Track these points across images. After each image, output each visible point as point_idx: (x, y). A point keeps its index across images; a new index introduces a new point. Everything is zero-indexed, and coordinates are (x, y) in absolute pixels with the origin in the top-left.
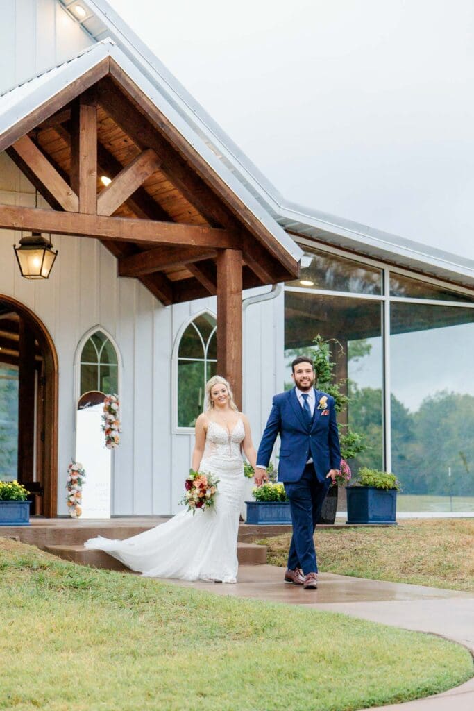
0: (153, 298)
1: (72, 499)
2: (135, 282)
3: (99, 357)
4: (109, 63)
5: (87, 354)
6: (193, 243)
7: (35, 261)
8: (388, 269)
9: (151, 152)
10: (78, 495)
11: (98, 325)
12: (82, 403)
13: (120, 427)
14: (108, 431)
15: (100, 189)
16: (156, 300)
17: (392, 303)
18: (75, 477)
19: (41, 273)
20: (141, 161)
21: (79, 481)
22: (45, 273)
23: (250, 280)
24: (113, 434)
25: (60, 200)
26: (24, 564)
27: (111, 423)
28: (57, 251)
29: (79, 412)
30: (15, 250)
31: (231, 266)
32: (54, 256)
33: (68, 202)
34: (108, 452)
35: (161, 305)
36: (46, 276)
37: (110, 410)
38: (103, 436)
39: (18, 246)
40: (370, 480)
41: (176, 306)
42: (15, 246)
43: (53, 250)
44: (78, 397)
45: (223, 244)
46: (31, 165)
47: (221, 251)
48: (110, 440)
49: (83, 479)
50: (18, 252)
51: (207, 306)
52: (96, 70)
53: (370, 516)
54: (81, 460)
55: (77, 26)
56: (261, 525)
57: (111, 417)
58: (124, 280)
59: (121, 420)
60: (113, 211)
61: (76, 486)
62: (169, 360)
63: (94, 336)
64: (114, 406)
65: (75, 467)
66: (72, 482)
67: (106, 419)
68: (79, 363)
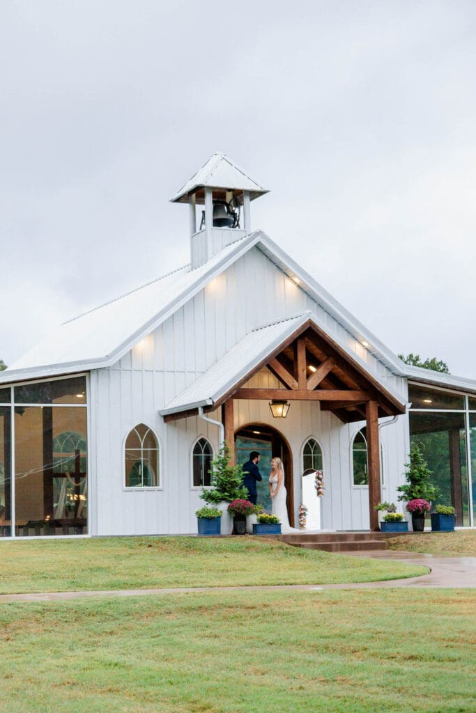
0: (339, 420)
1: (301, 523)
2: (329, 413)
3: (312, 451)
4: (310, 322)
5: (307, 450)
6: (353, 399)
7: (279, 410)
8: (467, 396)
9: (331, 358)
10: (304, 520)
11: (311, 435)
12: (306, 474)
13: (324, 486)
14: (318, 489)
15: (309, 374)
16: (341, 421)
17: (470, 414)
18: (302, 512)
19: (282, 415)
20: (326, 363)
21: (304, 514)
22: (284, 415)
23: (382, 414)
24: (321, 490)
25: (290, 385)
26: (280, 548)
27: (319, 485)
28: (290, 404)
29: (303, 478)
31: (372, 408)
32: (289, 406)
33: (293, 386)
34: (318, 499)
35: (342, 423)
37: (318, 478)
38: (316, 491)
39: (271, 403)
40: (441, 510)
41: (350, 423)
42: (269, 403)
43: (288, 403)
44: (303, 472)
45: (368, 399)
46: (276, 370)
47: (368, 402)
48: (319, 493)
49: (307, 513)
50: (271, 406)
51: (363, 424)
52: (304, 326)
53: (441, 527)
54: (306, 503)
55: (295, 287)
56: (387, 532)
57: (319, 482)
58: (324, 412)
59: (324, 483)
60: (314, 387)
61: (303, 516)
62: (348, 451)
63: (310, 441)
64: (321, 476)
65: (302, 507)
66: (301, 515)
67: (316, 482)
68: (302, 455)
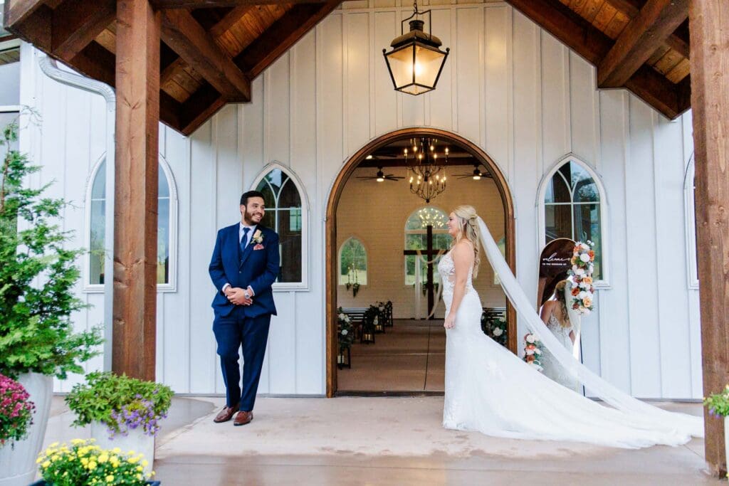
0: (652, 111)
3: (572, 194)
11: (569, 154)
14: (575, 291)
16: (657, 113)
18: (530, 353)
19: (414, 80)
21: (536, 357)
24: (582, 295)
27: (579, 281)
28: (448, 50)
30: (386, 55)
32: (443, 56)
35: (663, 118)
36: (432, 86)
37: (578, 263)
39: (390, 49)
42: (384, 51)
43: (442, 48)
48: (577, 303)
50: (388, 57)
57: (580, 272)
58: (607, 94)
63: (564, 169)
64: (585, 258)
65: (530, 339)
68: (542, 204)
